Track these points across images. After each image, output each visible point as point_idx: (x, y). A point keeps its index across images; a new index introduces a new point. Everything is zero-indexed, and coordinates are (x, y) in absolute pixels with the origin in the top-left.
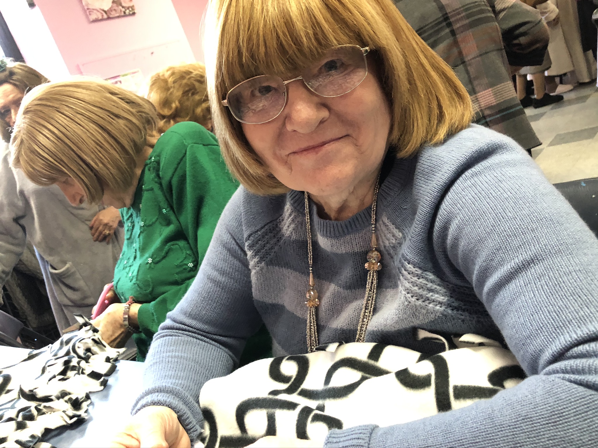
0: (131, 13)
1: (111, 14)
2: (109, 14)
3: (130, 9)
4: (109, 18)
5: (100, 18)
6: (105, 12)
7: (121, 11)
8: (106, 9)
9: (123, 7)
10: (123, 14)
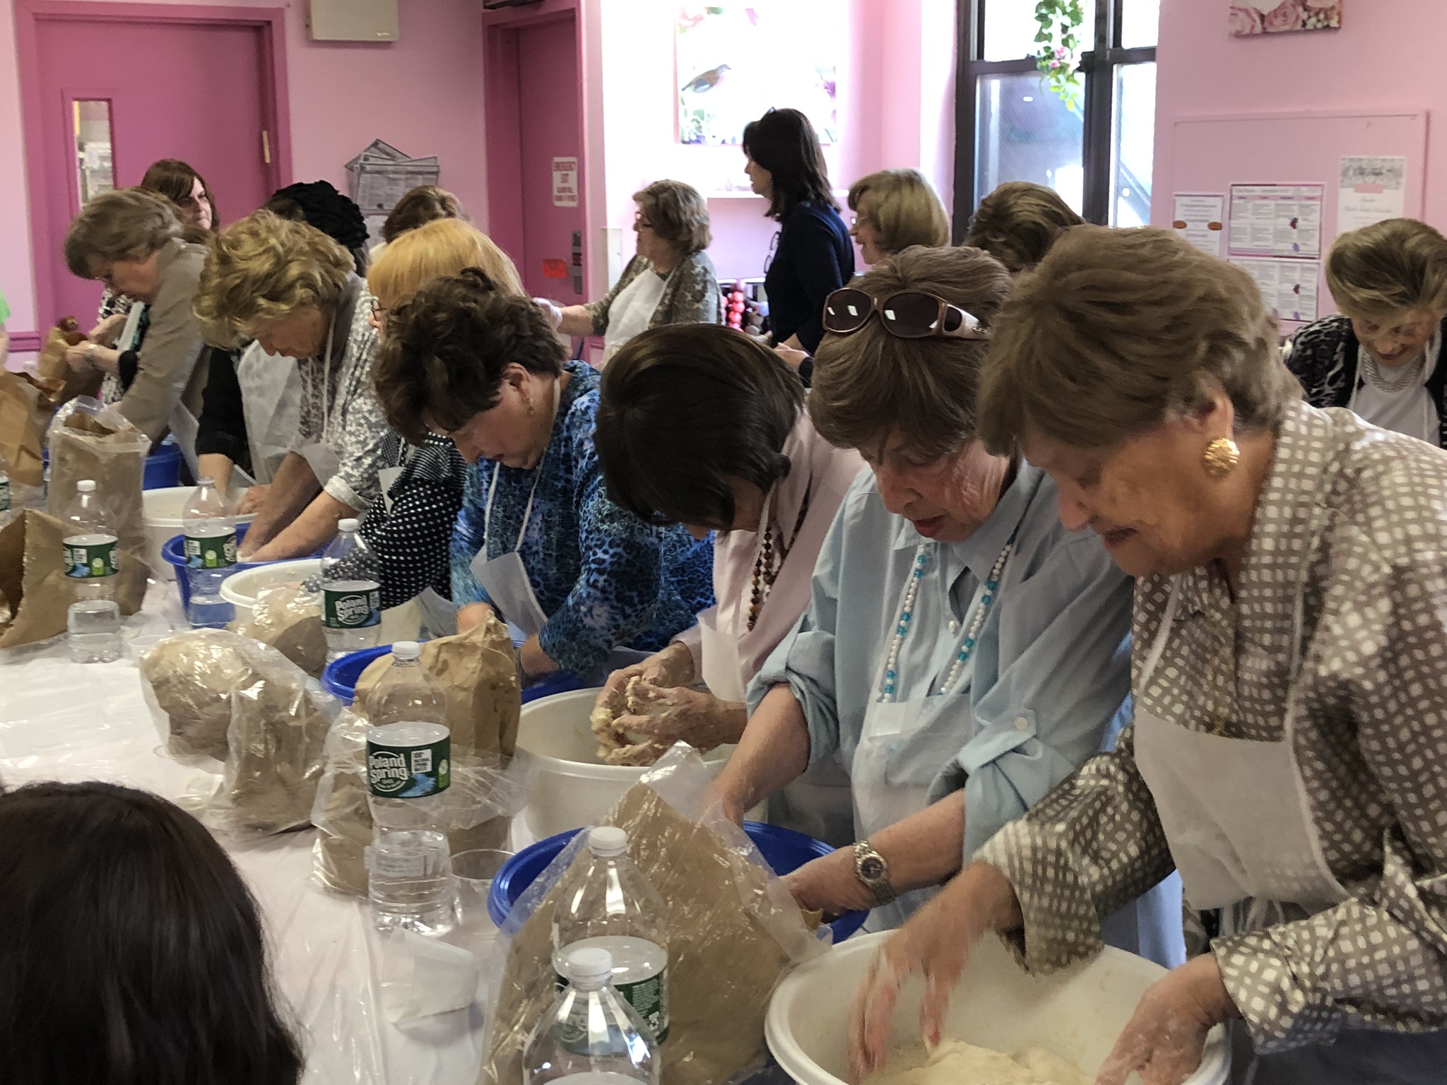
0: (1319, 25)
1: (1271, 24)
2: (1266, 23)
3: (1322, 16)
4: (1265, 33)
5: (1247, 31)
6: (1262, 17)
7: (1298, 17)
8: (1265, 12)
9: (1305, 9)
10: (1299, 27)
